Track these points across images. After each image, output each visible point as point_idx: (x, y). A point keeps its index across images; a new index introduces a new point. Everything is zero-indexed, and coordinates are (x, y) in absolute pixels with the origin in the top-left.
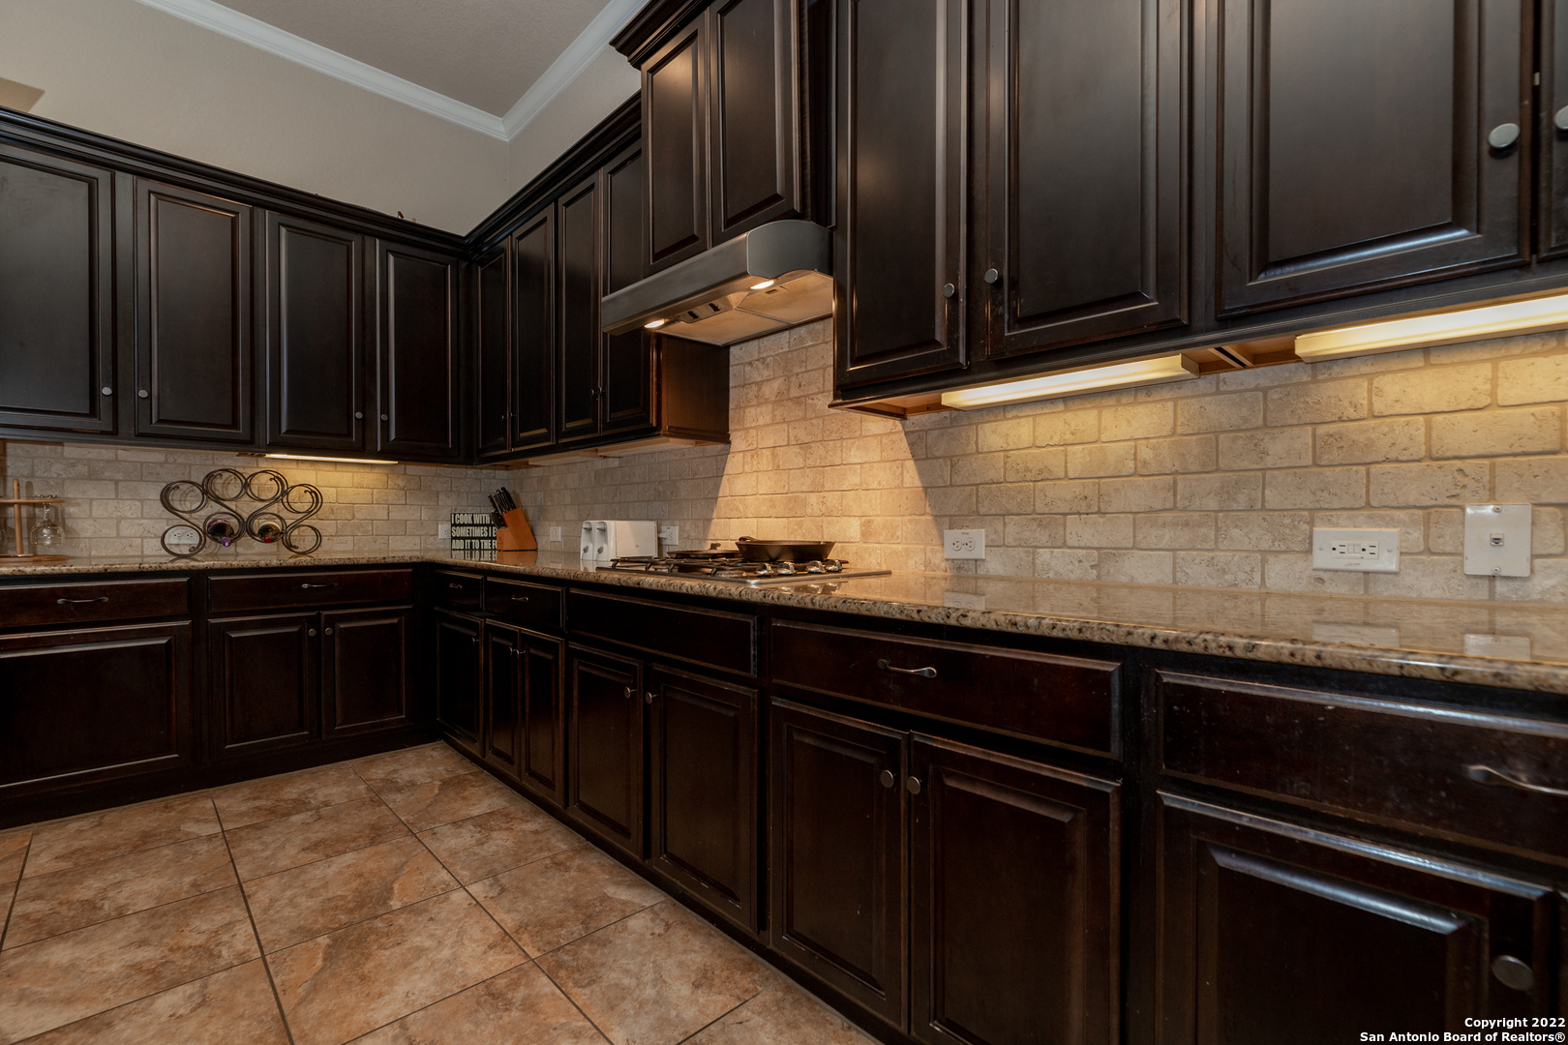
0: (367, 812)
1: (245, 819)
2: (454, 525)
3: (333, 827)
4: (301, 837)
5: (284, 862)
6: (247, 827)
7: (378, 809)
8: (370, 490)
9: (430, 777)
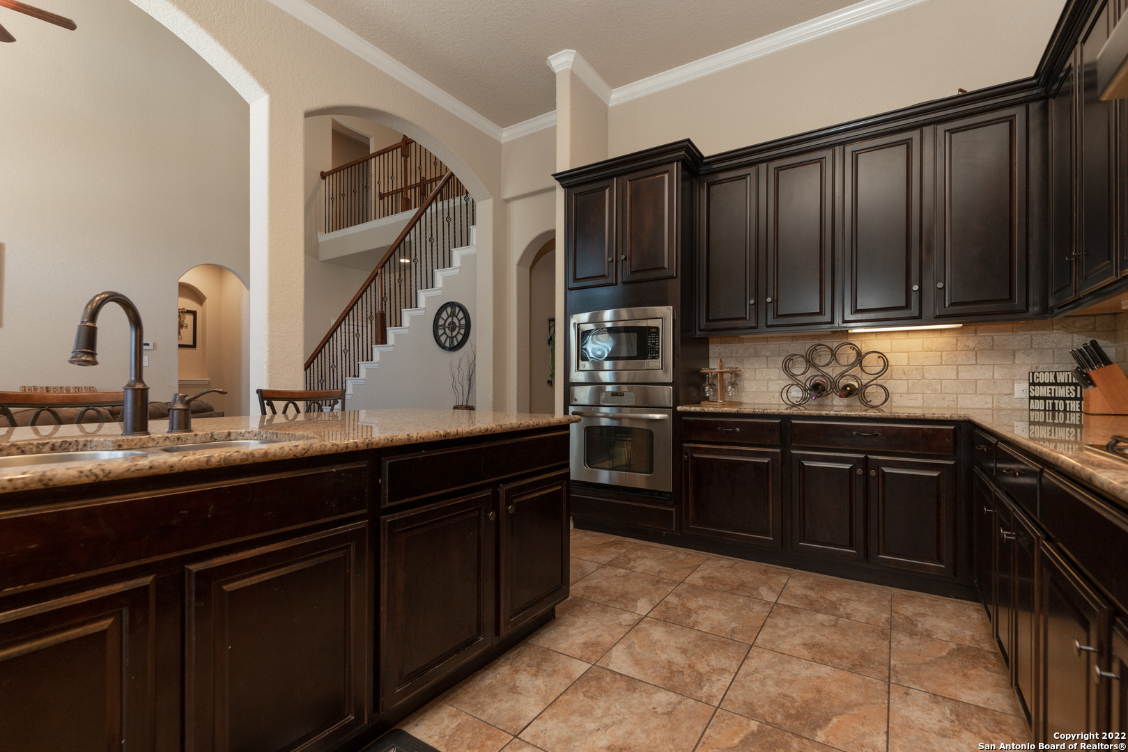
0: (870, 640)
1: (793, 601)
2: (1033, 384)
3: (836, 637)
4: (811, 633)
5: (785, 647)
6: (790, 607)
7: (880, 641)
8: (939, 353)
9: (950, 636)
